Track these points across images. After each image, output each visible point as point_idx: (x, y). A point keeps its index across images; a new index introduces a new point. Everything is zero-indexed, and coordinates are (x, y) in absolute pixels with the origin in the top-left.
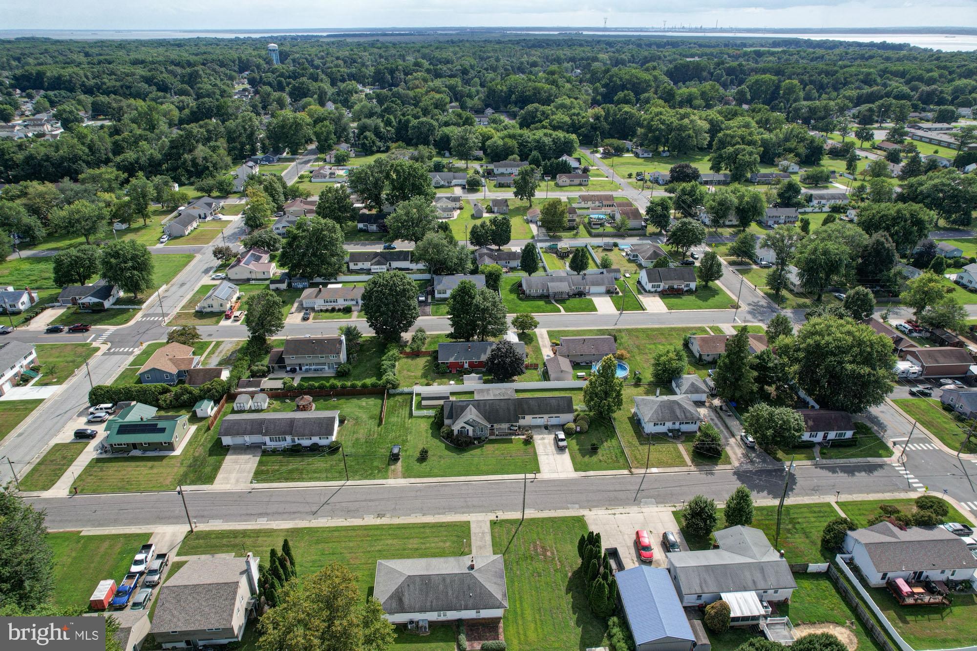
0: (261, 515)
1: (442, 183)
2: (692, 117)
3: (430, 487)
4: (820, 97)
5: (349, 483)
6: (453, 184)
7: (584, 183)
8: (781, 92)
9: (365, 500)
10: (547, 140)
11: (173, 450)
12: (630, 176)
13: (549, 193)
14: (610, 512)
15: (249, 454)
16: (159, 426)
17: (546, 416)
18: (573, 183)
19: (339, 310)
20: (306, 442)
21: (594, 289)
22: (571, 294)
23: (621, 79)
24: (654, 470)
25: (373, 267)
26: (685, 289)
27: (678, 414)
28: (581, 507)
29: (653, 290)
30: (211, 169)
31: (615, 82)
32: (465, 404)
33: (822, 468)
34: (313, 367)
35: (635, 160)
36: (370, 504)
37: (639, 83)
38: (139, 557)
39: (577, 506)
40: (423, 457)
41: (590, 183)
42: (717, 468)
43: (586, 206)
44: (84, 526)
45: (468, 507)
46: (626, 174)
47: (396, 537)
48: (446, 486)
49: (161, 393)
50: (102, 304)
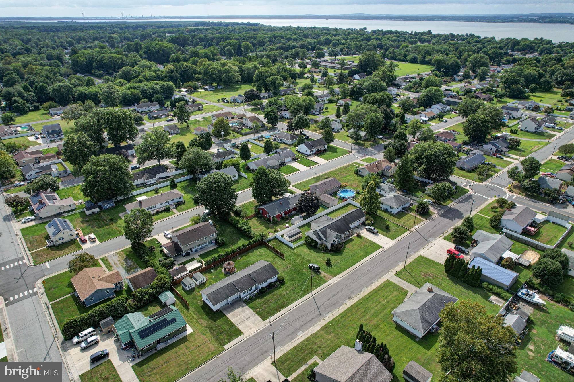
0: (297, 330)
2: (229, 65)
4: (255, 49)
5: (313, 292)
7: (201, 109)
8: (243, 49)
9: (333, 296)
10: (158, 87)
11: (186, 330)
12: (219, 101)
14: (426, 249)
15: (238, 307)
16: (168, 320)
17: (355, 222)
19: (162, 212)
20: (265, 285)
21: (287, 160)
22: (278, 165)
23: (154, 48)
24: (417, 226)
25: (148, 181)
26: (323, 149)
27: (403, 200)
28: (415, 252)
31: (152, 50)
32: (324, 229)
33: (459, 203)
34: (199, 247)
35: (207, 93)
36: (338, 296)
37: (167, 50)
40: (329, 263)
41: (204, 108)
42: (433, 217)
45: (377, 275)
46: (216, 100)
48: (356, 270)
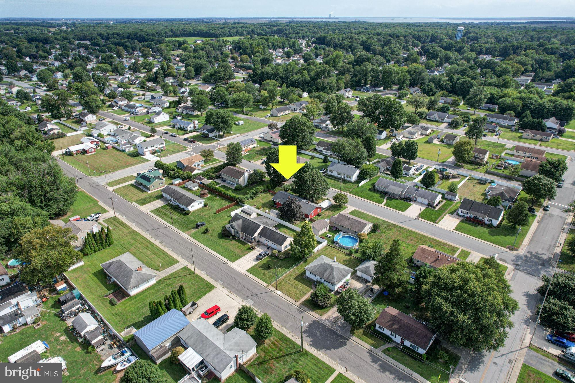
0: (136, 222)
1: (437, 119)
3: (191, 243)
5: (173, 227)
6: (444, 121)
11: (149, 190)
13: (500, 139)
14: (228, 294)
15: (163, 202)
16: (150, 180)
17: (271, 242)
18: (534, 138)
20: (181, 206)
21: (421, 200)
22: (403, 197)
24: (279, 293)
25: (323, 150)
26: (487, 222)
27: (325, 274)
29: (462, 214)
30: (328, 89)
32: (240, 217)
34: (231, 182)
36: (166, 237)
38: (93, 215)
39: (222, 283)
40: (206, 232)
42: (310, 312)
43: (517, 154)
44: (102, 201)
47: (153, 252)
49: (171, 170)
50: (208, 134)
